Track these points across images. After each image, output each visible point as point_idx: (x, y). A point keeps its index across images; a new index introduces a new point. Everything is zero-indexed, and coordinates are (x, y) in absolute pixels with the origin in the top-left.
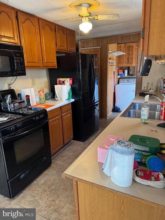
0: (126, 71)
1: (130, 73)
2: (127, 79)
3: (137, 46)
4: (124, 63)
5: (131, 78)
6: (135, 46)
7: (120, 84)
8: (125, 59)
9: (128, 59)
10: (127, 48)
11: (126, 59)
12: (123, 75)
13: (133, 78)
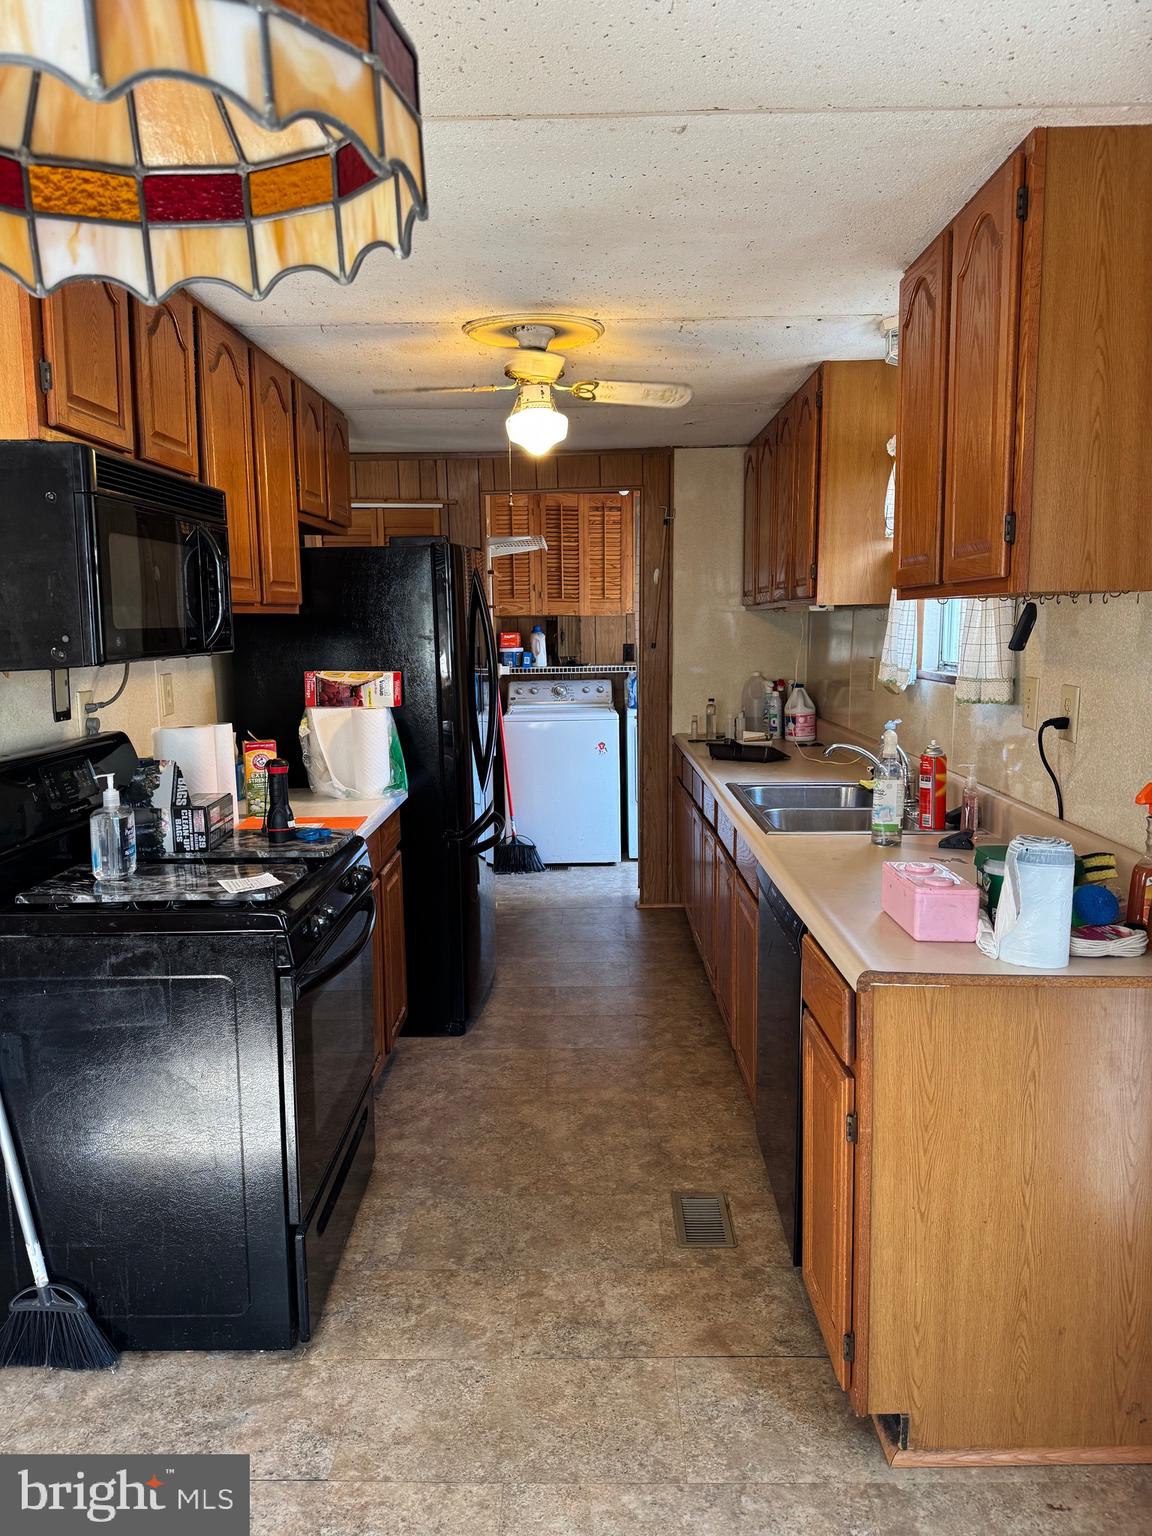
0: (540, 642)
1: (563, 652)
2: (551, 684)
3: (597, 509)
4: (533, 594)
5: (568, 678)
6: (586, 510)
7: (511, 708)
8: (537, 576)
9: (556, 576)
10: (544, 518)
11: (545, 578)
12: (527, 660)
13: (580, 677)
